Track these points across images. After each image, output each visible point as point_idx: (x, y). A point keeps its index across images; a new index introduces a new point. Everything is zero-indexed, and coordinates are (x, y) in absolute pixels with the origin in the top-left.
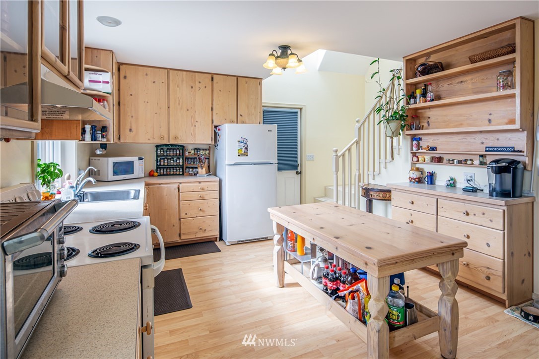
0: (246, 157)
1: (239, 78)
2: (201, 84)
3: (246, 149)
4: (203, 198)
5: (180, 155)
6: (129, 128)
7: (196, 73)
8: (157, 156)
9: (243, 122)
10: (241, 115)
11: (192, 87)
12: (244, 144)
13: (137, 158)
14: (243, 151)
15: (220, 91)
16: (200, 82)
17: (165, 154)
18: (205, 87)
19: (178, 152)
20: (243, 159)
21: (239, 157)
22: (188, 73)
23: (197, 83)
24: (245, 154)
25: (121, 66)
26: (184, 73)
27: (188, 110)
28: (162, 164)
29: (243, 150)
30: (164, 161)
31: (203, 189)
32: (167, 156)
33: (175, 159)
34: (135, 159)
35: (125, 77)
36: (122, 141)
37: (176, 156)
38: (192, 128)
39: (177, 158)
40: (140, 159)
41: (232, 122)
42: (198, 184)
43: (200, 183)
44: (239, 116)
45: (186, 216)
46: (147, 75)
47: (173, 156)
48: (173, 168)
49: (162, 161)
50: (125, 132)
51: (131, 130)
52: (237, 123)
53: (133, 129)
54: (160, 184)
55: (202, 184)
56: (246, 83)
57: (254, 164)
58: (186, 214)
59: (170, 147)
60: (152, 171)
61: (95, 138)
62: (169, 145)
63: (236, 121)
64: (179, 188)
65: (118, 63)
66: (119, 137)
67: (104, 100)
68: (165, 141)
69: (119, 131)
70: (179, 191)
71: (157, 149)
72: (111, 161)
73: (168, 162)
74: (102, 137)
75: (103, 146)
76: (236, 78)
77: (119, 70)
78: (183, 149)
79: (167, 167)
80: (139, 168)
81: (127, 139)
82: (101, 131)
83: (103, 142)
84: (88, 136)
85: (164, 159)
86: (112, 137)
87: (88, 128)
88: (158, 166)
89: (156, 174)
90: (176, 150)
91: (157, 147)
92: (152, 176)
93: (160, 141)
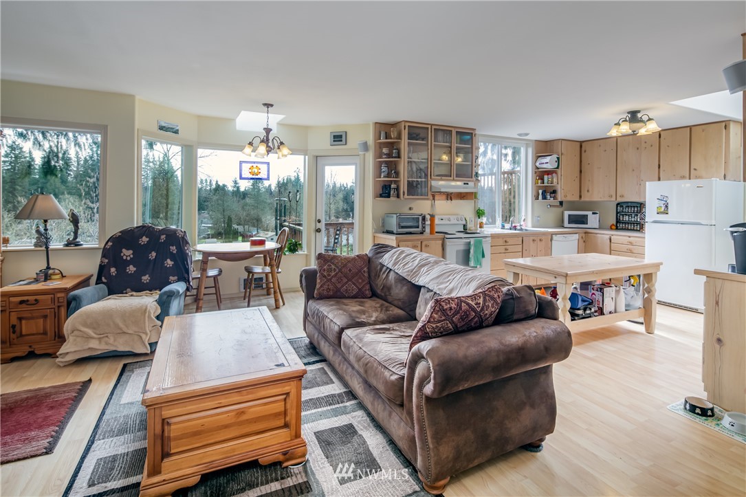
0: (667, 215)
1: (693, 128)
2: (646, 144)
3: (667, 207)
5: (637, 212)
6: (586, 190)
8: (617, 213)
9: (697, 177)
10: (695, 169)
11: (638, 149)
12: (664, 202)
13: (591, 212)
14: (662, 209)
15: (668, 146)
16: (645, 142)
17: (624, 210)
18: (652, 146)
19: (636, 209)
20: (662, 217)
21: (658, 215)
22: (634, 136)
23: (643, 143)
24: (666, 212)
25: (583, 144)
26: (631, 137)
27: (634, 170)
28: (621, 219)
30: (623, 217)
31: (631, 243)
32: (625, 212)
33: (633, 216)
34: (589, 213)
35: (585, 151)
36: (582, 199)
37: (634, 212)
38: (637, 187)
39: (635, 215)
40: (593, 213)
41: (683, 177)
42: (628, 238)
43: (629, 237)
44: (692, 170)
46: (600, 145)
47: (631, 212)
48: (631, 223)
49: (621, 216)
50: (584, 193)
51: (588, 191)
52: (689, 179)
53: (590, 190)
54: (596, 234)
55: (631, 239)
56: (703, 132)
57: (681, 224)
59: (629, 204)
60: (613, 225)
61: (544, 198)
62: (628, 202)
63: (688, 176)
64: (610, 239)
65: (581, 142)
66: (580, 197)
67: (552, 173)
68: (614, 199)
69: (580, 192)
70: (610, 241)
71: (617, 207)
72: (567, 213)
73: (626, 218)
74: (551, 197)
75: (561, 203)
76: (689, 128)
77: (581, 146)
78: (640, 207)
79: (625, 223)
80: (593, 220)
81: (586, 198)
82: (551, 193)
83: (550, 200)
84: (540, 197)
85: (623, 215)
86: (560, 197)
87: (540, 191)
88: (618, 221)
89: (614, 227)
90: (634, 207)
91: (618, 204)
92: (611, 229)
93: (620, 200)
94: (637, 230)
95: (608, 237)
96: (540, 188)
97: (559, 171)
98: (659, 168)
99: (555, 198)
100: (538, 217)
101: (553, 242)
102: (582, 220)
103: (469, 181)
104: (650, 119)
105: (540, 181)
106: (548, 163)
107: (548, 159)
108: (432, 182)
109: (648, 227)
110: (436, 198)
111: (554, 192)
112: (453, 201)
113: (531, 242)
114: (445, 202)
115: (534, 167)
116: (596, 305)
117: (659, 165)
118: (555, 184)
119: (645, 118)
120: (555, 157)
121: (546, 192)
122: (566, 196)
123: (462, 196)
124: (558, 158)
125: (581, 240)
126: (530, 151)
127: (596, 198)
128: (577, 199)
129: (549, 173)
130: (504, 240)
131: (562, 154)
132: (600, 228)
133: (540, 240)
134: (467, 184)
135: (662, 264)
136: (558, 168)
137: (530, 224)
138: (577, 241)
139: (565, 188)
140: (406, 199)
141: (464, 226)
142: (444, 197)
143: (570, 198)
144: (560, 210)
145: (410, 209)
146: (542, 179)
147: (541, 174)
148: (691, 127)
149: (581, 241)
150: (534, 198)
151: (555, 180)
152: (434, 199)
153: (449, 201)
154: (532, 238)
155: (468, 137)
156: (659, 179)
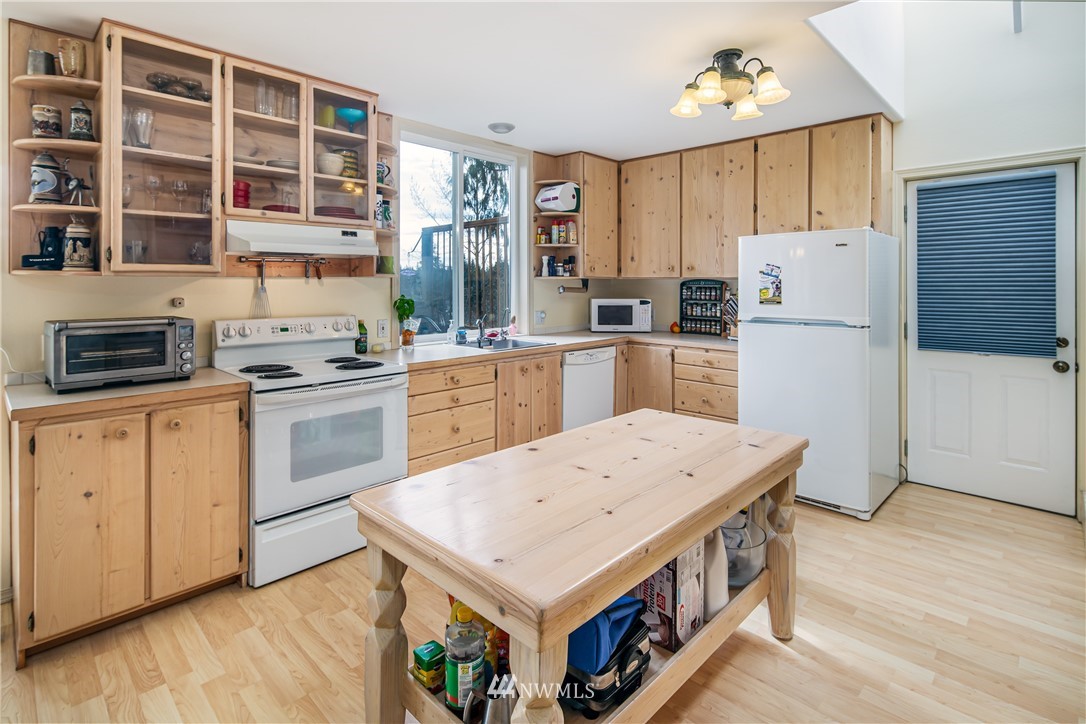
0: (778, 306)
1: (814, 130)
2: (733, 164)
3: (778, 288)
4: (708, 379)
5: (716, 299)
6: (631, 255)
7: (726, 146)
8: (682, 301)
9: (822, 227)
10: (819, 213)
11: (718, 174)
12: (774, 279)
13: (638, 301)
14: (770, 295)
15: (771, 168)
16: (731, 161)
17: (694, 296)
18: (742, 167)
19: (713, 294)
20: (770, 311)
21: (762, 306)
22: (712, 149)
23: (727, 163)
24: (776, 301)
25: (623, 167)
26: (705, 150)
27: (710, 217)
28: (689, 313)
29: (771, 292)
30: (692, 308)
31: (709, 364)
32: (696, 299)
33: (709, 306)
34: (634, 302)
35: (627, 181)
36: (623, 275)
37: (710, 299)
38: (717, 249)
39: (712, 305)
40: (642, 303)
41: (798, 229)
42: (703, 353)
43: (707, 351)
44: (814, 215)
45: (683, 407)
46: (652, 169)
47: (705, 299)
48: (705, 321)
49: (689, 308)
50: (626, 262)
51: (632, 259)
52: (810, 229)
53: (636, 258)
55: (710, 354)
56: (833, 137)
57: (805, 324)
58: (683, 403)
59: (702, 285)
60: (675, 324)
61: (553, 272)
62: (699, 280)
63: (806, 226)
64: (673, 356)
65: (618, 162)
66: (619, 270)
67: (568, 221)
68: (676, 274)
69: (619, 260)
70: (673, 360)
71: (682, 289)
72: (596, 303)
73: (697, 311)
74: (565, 271)
75: (585, 282)
76: (807, 131)
77: (619, 172)
78: (721, 289)
79: (696, 320)
80: (642, 317)
81: (629, 273)
82: (566, 262)
83: (565, 278)
84: (545, 270)
85: (692, 305)
86: (582, 270)
87: (545, 259)
88: (684, 317)
89: (677, 329)
90: (711, 288)
91: (683, 284)
92: (673, 332)
93: (687, 275)
94: (715, 334)
95: (668, 350)
96: (543, 251)
97: (579, 216)
98: (755, 211)
99: (573, 273)
100: (543, 312)
101: (565, 367)
102: (622, 316)
103: (359, 226)
104: (764, 70)
105: (543, 237)
106: (560, 198)
107: (557, 191)
108: (230, 223)
109: (743, 331)
110: (266, 270)
111: (572, 260)
112: (326, 280)
113: (518, 373)
114: (303, 280)
115: (533, 208)
116: (656, 609)
117: (755, 206)
118: (572, 243)
119: (753, 69)
120: (570, 187)
121: (557, 260)
122: (592, 269)
123: (349, 267)
124: (578, 190)
125: (620, 357)
126: (524, 172)
127: (646, 272)
128: (613, 274)
129: (561, 219)
130: (448, 376)
131: (585, 182)
132: (654, 332)
133: (538, 367)
134: (354, 234)
135: (806, 445)
136: (577, 210)
137: (525, 329)
138: (613, 360)
139: (592, 251)
140: (117, 272)
141: (358, 342)
142: (298, 269)
143: (602, 272)
144: (583, 296)
145: (173, 303)
146: (549, 234)
147: (547, 223)
148: (810, 129)
149: (621, 359)
150: (533, 273)
151: (572, 236)
152: (260, 274)
153: (314, 281)
154: (518, 364)
155: (358, 113)
156: (756, 232)
